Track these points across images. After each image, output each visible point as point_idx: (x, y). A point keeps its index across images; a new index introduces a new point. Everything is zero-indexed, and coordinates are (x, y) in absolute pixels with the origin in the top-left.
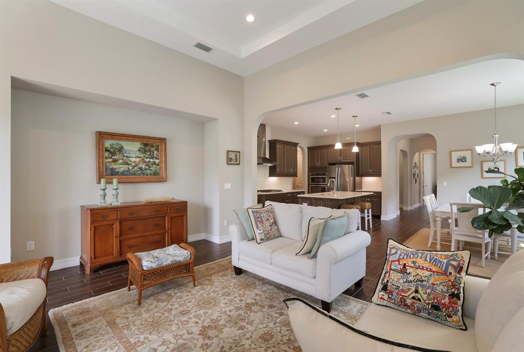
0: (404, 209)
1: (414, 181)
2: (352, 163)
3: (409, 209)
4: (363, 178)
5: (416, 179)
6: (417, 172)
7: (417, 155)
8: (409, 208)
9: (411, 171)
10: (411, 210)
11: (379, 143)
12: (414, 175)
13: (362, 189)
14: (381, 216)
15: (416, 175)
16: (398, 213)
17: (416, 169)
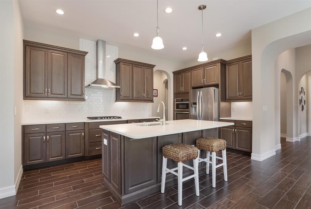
0: (287, 140)
1: (300, 108)
2: (216, 86)
3: (294, 141)
4: (232, 103)
5: (303, 107)
6: (304, 98)
7: (304, 78)
8: (294, 139)
9: (297, 97)
10: (297, 142)
11: (249, 58)
12: (301, 101)
13: (230, 116)
14: (252, 154)
15: (303, 101)
16: (279, 147)
17: (302, 95)
